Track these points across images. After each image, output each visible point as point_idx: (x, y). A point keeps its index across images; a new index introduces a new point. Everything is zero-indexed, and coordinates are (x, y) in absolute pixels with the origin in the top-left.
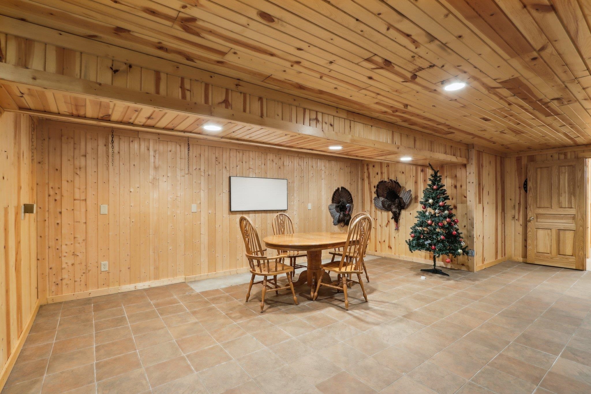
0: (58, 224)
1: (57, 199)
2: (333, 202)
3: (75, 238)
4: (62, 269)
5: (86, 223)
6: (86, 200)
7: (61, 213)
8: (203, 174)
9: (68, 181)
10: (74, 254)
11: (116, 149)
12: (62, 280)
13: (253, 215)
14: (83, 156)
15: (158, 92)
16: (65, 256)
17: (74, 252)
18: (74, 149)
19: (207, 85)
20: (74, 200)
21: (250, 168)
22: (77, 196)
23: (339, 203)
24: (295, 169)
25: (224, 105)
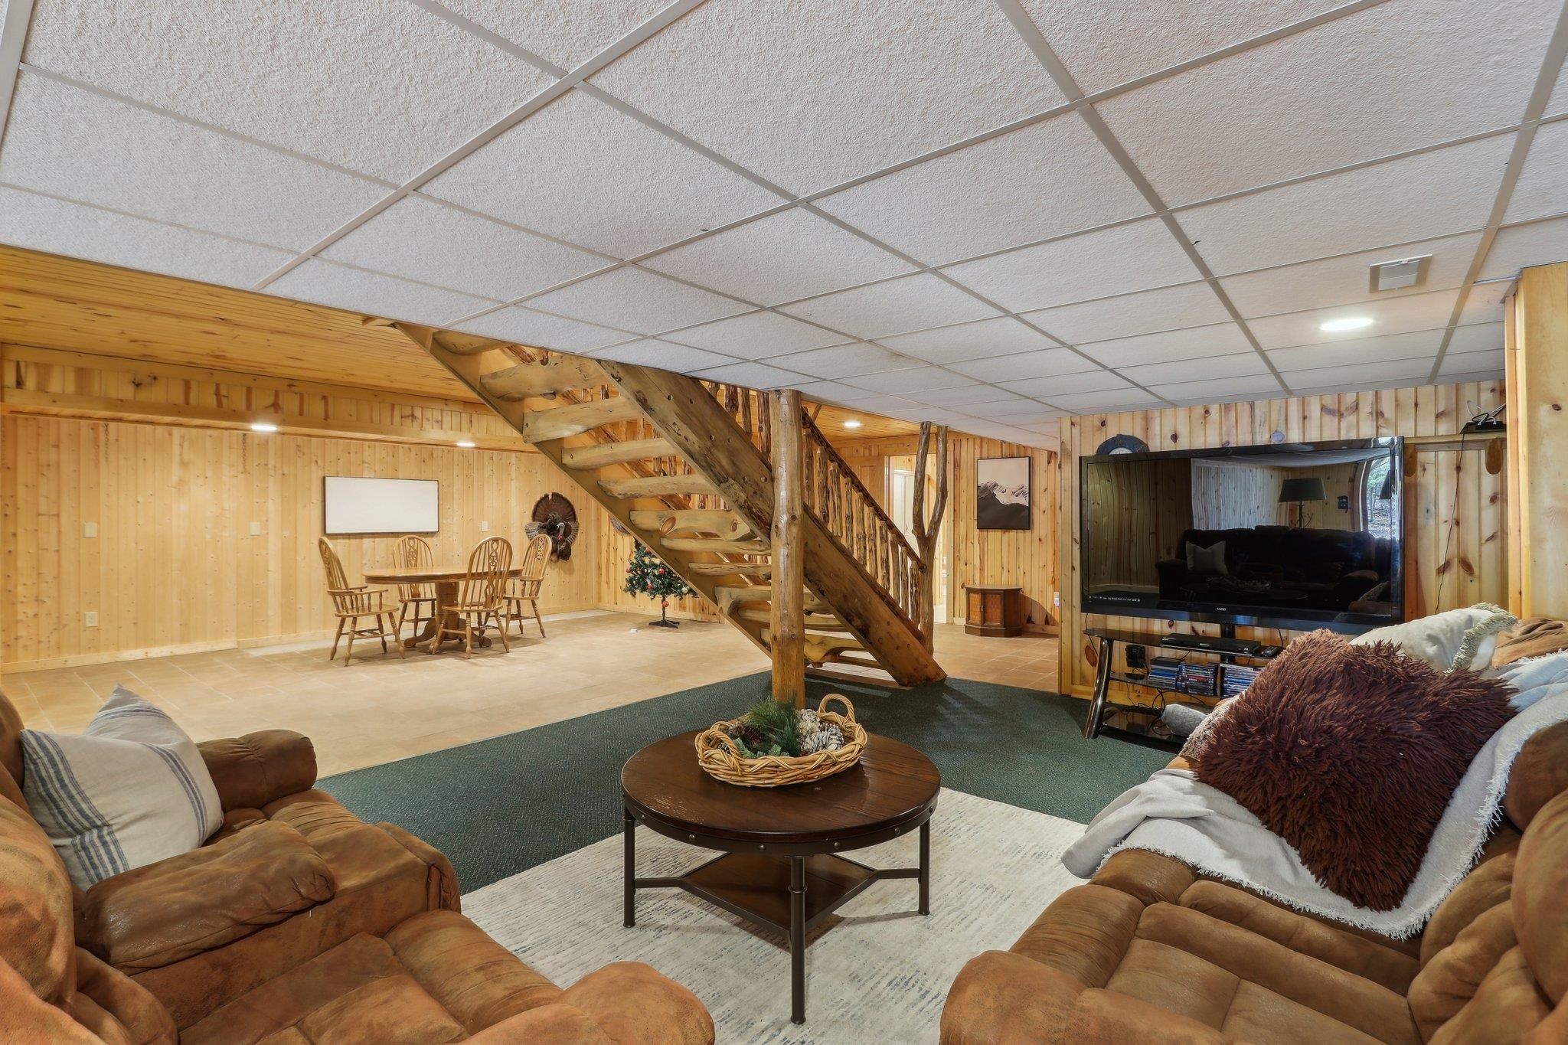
0: (10, 552)
1: (8, 513)
2: (534, 520)
3: (39, 574)
4: (17, 622)
5: (58, 551)
6: (58, 515)
7: (15, 535)
8: (272, 472)
9: (27, 486)
10: (38, 600)
11: (112, 436)
12: (16, 639)
13: (371, 540)
14: (53, 446)
15: (187, 403)
16: (22, 602)
17: (37, 597)
18: (38, 435)
19: (249, 390)
20: (39, 515)
21: (363, 462)
22: (43, 509)
23: (546, 520)
24: (456, 463)
25: (272, 409)
